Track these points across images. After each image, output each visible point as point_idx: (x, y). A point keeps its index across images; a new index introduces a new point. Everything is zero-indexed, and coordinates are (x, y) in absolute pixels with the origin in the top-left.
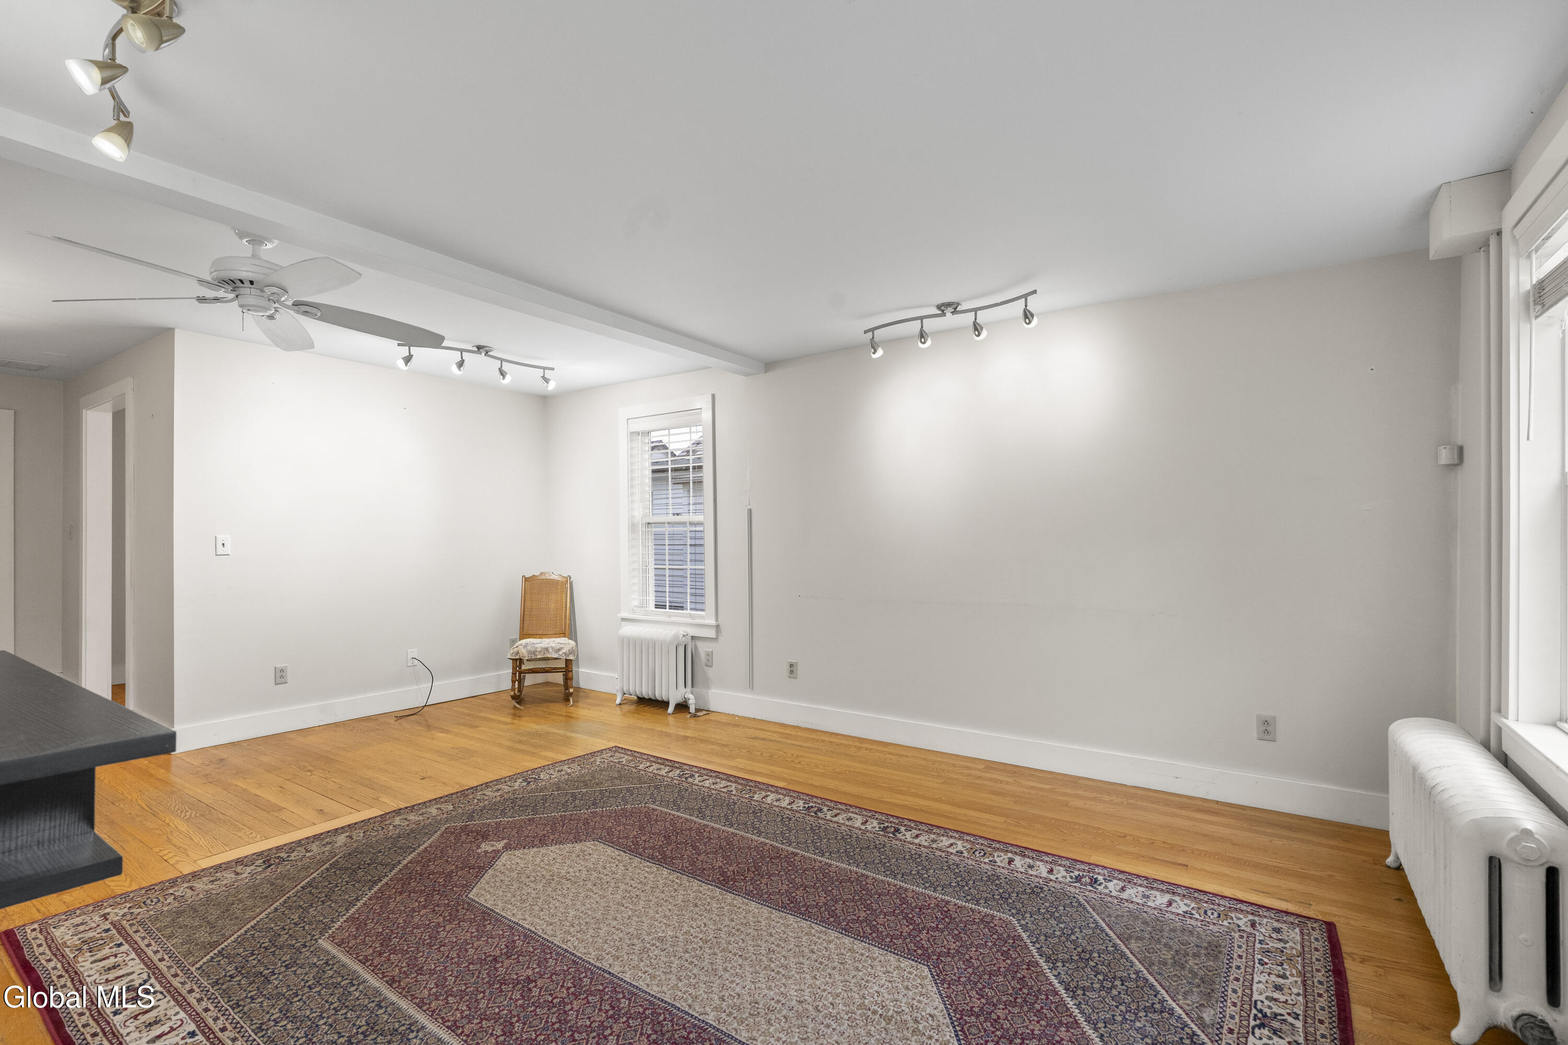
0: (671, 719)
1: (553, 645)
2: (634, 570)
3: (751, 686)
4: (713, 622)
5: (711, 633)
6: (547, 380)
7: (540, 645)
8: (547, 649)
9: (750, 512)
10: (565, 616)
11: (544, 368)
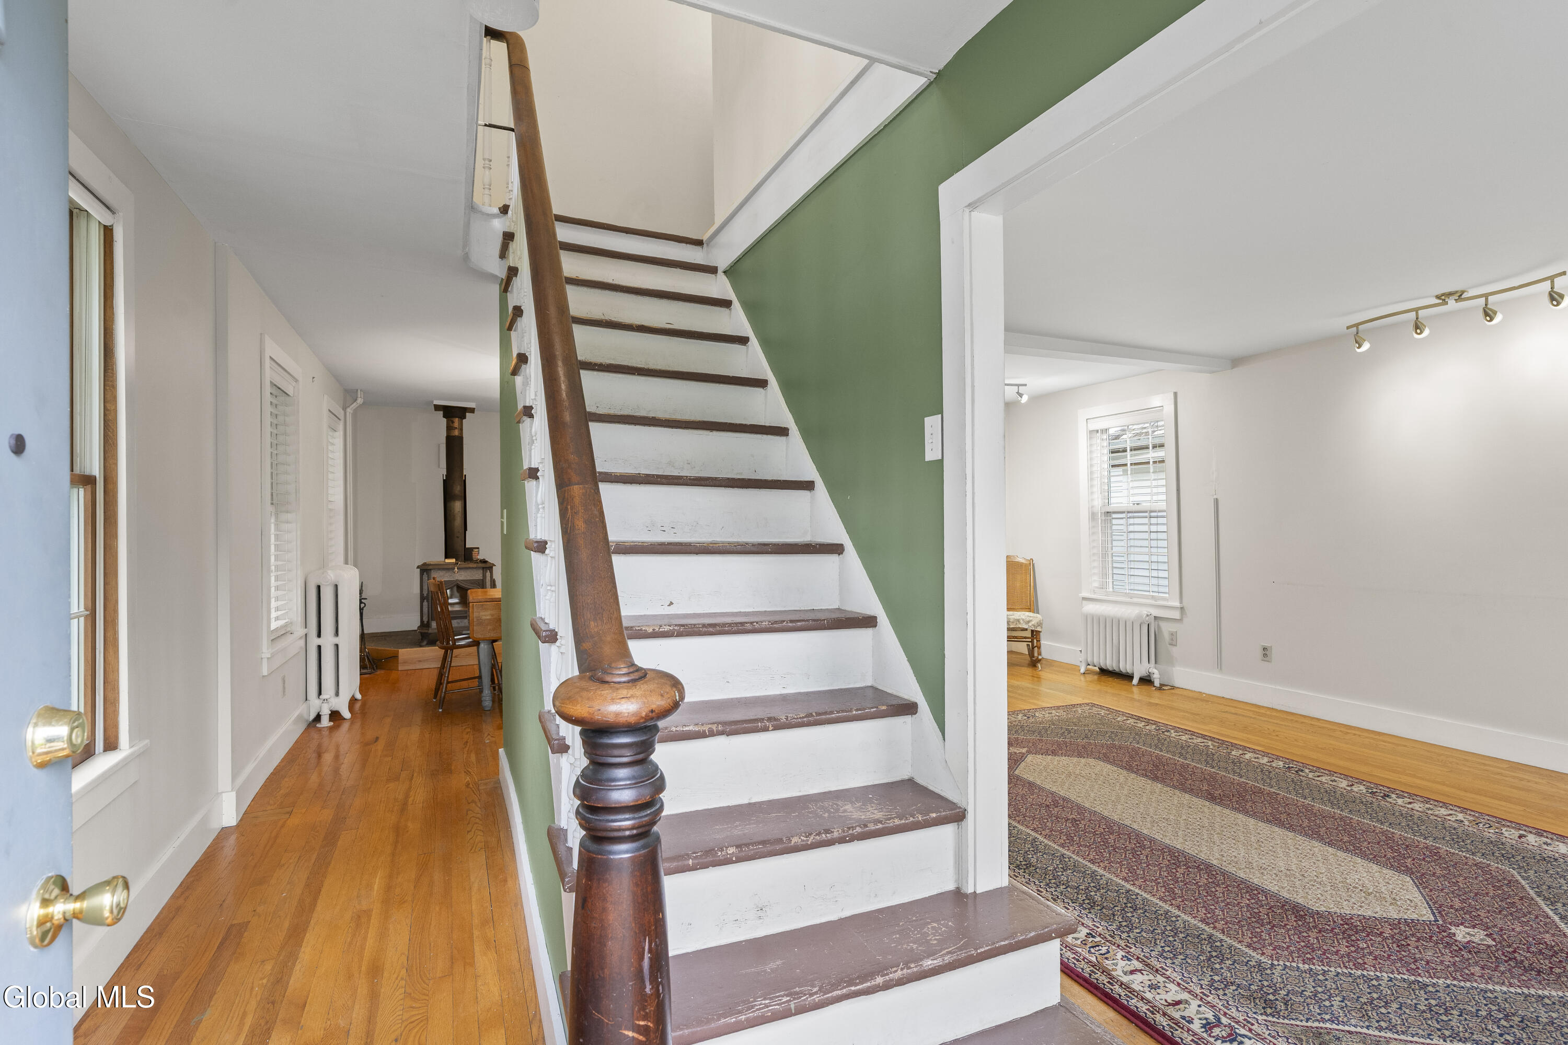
0: (1135, 690)
1: (1023, 617)
2: (1094, 554)
3: (1219, 665)
4: (1177, 604)
5: (1176, 615)
6: (1021, 395)
7: (1013, 617)
8: (1018, 620)
9: (1216, 501)
10: (1030, 594)
11: (1018, 385)
